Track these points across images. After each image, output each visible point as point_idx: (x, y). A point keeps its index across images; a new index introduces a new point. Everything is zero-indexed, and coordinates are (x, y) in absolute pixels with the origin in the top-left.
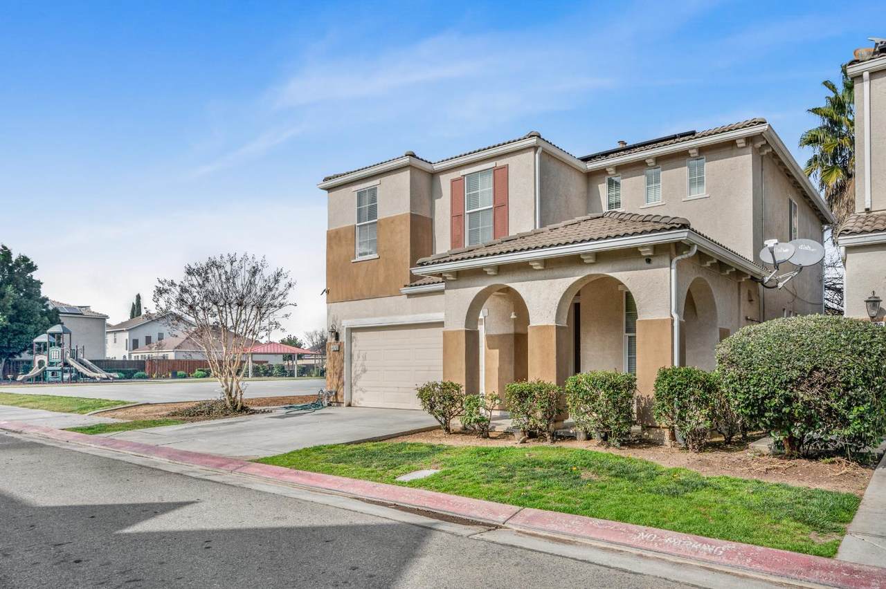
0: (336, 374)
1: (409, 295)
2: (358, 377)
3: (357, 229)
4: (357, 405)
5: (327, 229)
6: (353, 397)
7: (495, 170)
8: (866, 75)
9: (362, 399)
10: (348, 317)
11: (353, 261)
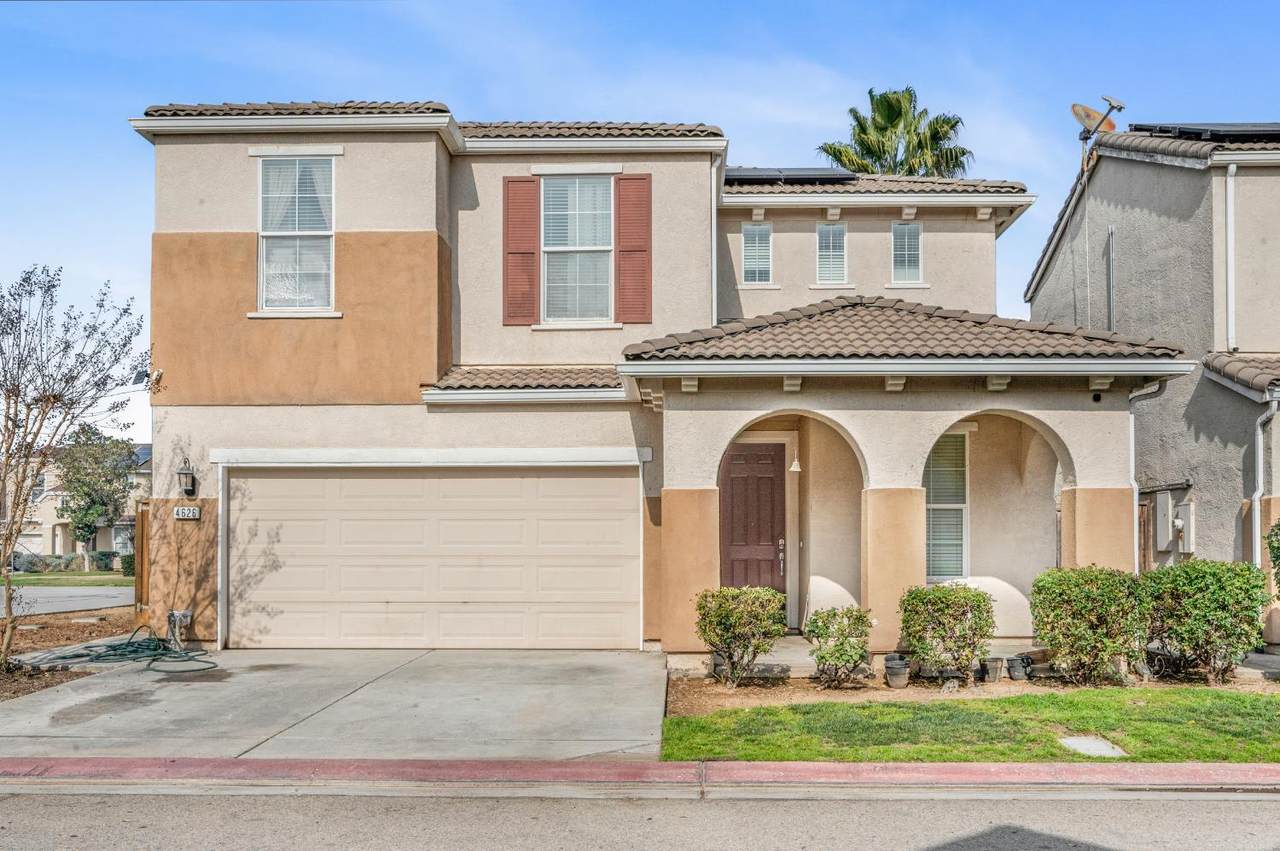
0: (190, 574)
1: (433, 407)
2: (247, 580)
3: (263, 244)
4: (245, 642)
5: (153, 229)
6: (233, 628)
7: (621, 179)
8: (1233, 168)
9: (264, 631)
10: (225, 442)
11: (250, 315)
